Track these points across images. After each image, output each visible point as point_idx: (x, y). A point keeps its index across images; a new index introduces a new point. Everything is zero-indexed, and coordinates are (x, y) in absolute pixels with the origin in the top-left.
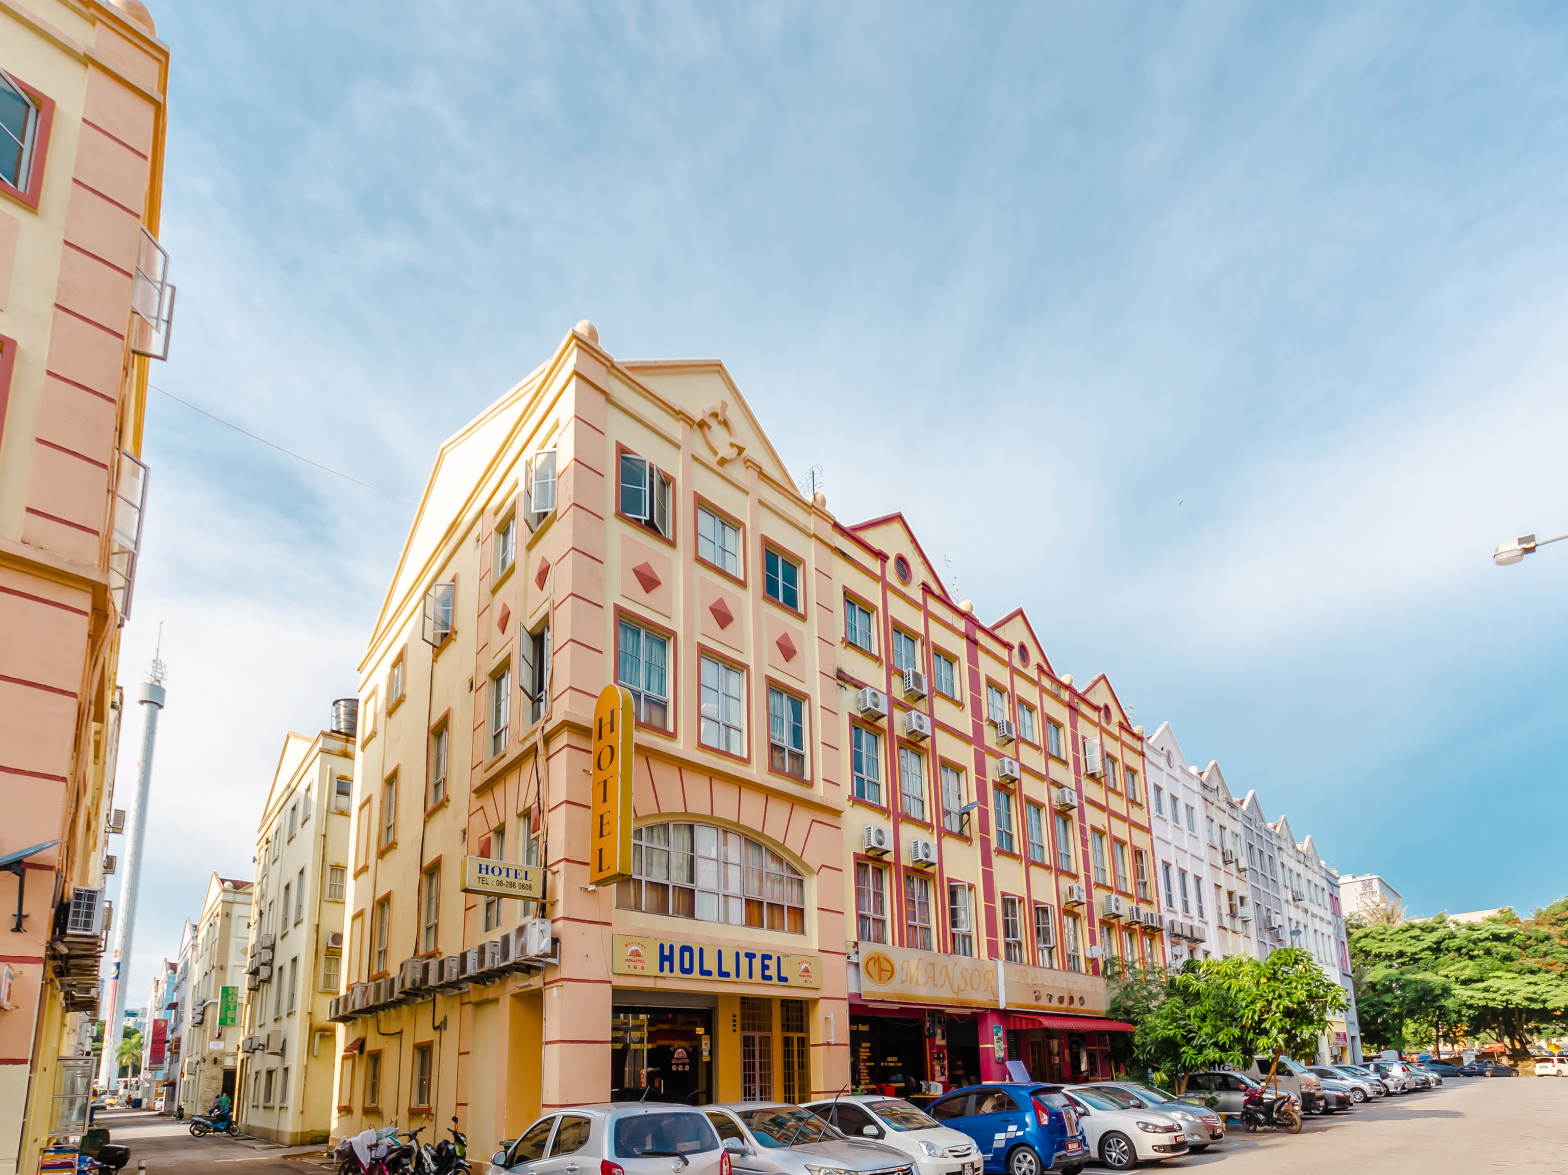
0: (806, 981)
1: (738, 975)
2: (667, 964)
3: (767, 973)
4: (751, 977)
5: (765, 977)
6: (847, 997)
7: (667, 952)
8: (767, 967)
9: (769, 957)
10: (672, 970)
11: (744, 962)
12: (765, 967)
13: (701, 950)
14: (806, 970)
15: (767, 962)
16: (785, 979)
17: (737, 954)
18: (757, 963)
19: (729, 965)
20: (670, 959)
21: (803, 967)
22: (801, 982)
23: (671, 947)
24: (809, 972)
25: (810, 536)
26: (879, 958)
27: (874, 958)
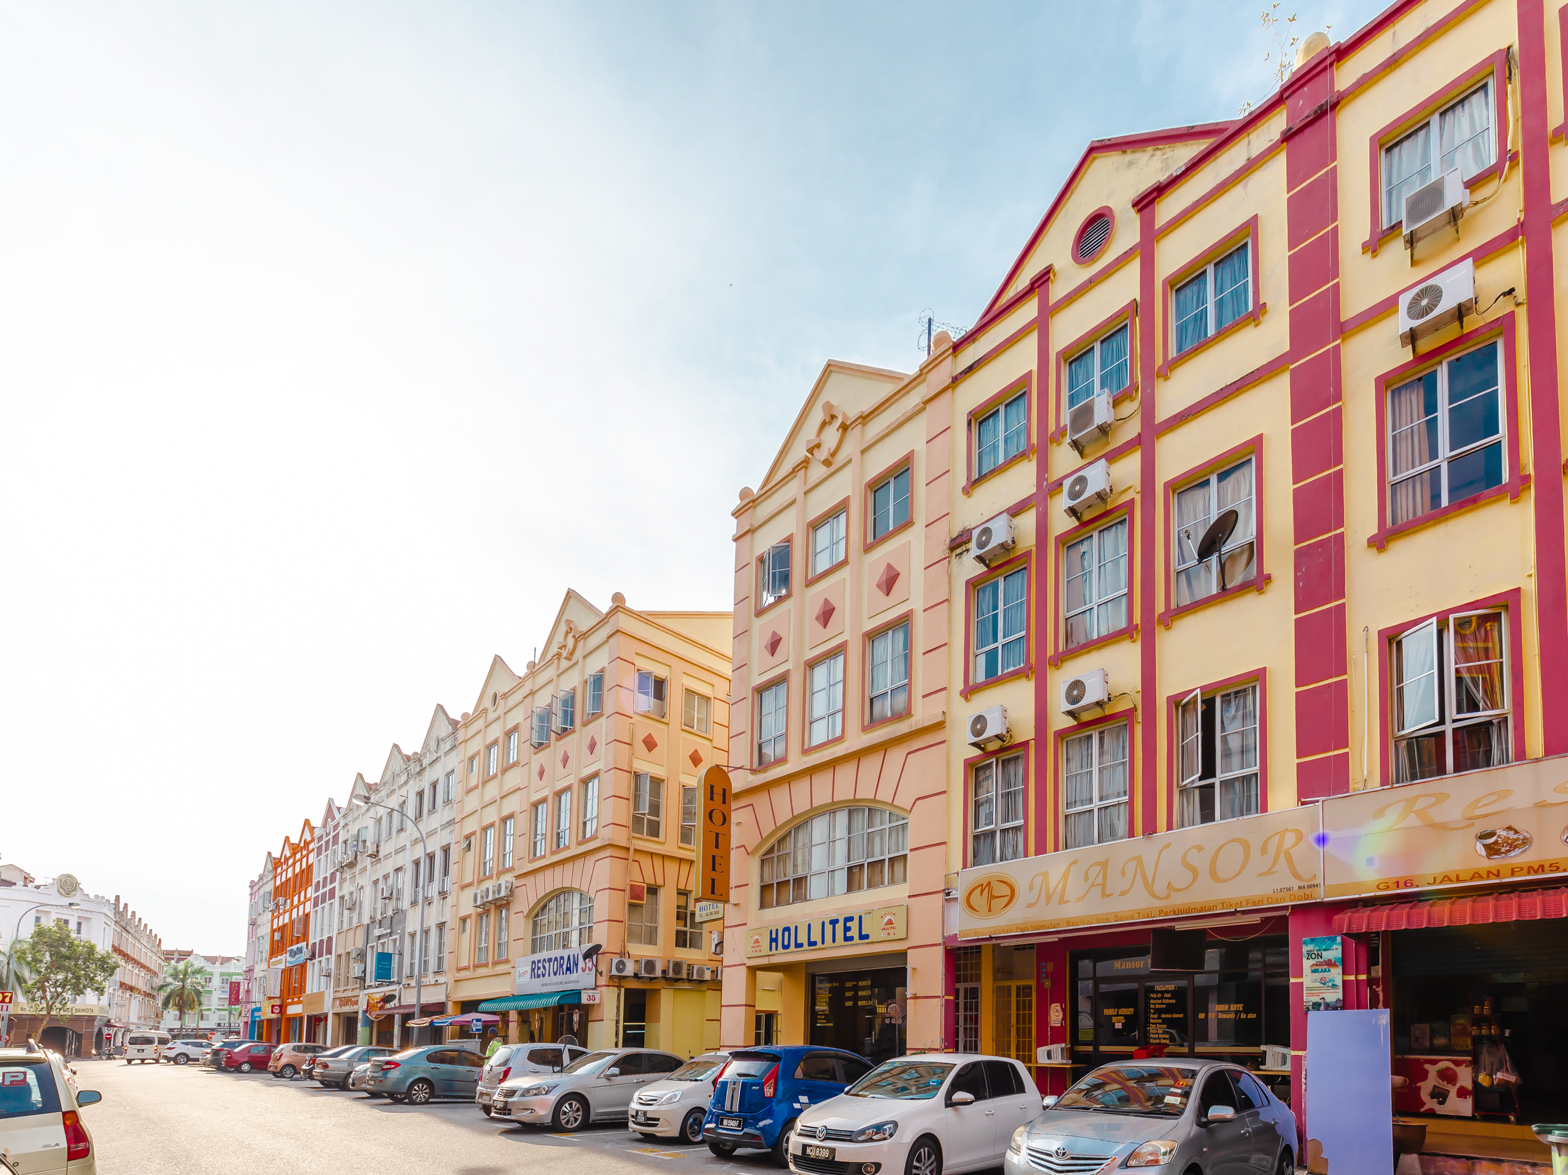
0: (889, 934)
1: (823, 943)
2: (774, 944)
3: (849, 934)
4: (834, 941)
5: (847, 939)
6: (942, 941)
7: (774, 934)
8: (849, 929)
9: (851, 919)
10: (777, 949)
11: (829, 928)
12: (847, 929)
13: (796, 927)
14: (890, 922)
15: (849, 924)
16: (867, 937)
17: (823, 923)
18: (840, 927)
19: (816, 936)
20: (776, 939)
21: (886, 920)
22: (883, 936)
23: (777, 931)
24: (893, 924)
25: (924, 409)
26: (989, 883)
27: (982, 885)
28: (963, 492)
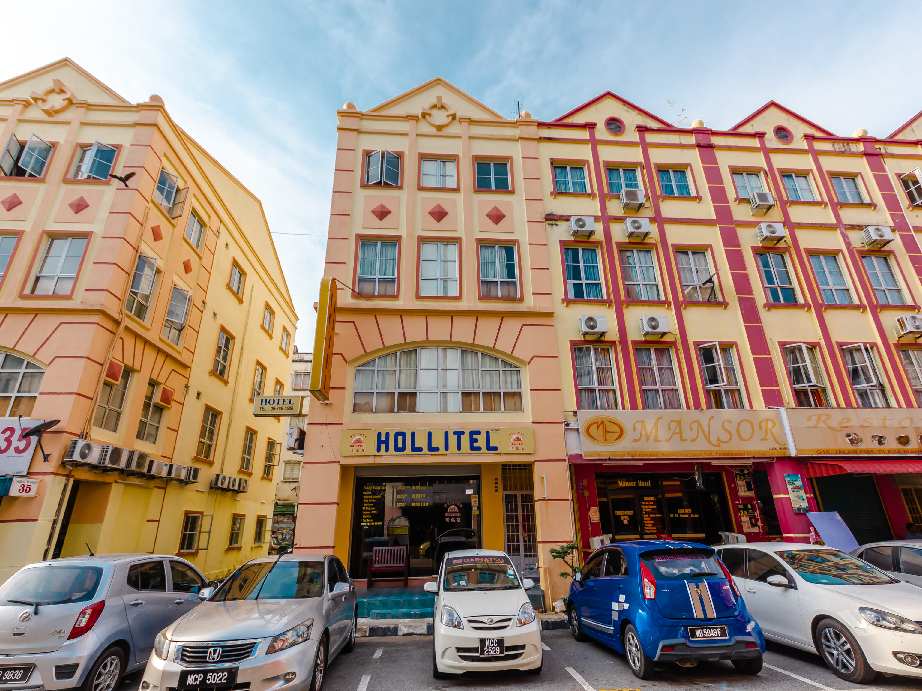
0: (517, 448)
1: (447, 448)
2: (383, 447)
3: (475, 445)
4: (459, 448)
5: (472, 448)
6: (566, 458)
7: (383, 438)
8: (476, 441)
9: (479, 433)
10: (387, 450)
11: (453, 439)
12: (473, 441)
13: (413, 434)
14: (518, 439)
15: (475, 437)
16: (496, 448)
17: (446, 434)
18: (465, 440)
19: (438, 441)
20: (386, 442)
21: (514, 437)
22: (512, 449)
23: (387, 434)
24: (520, 441)
25: (517, 140)
26: (602, 422)
27: (597, 422)
28: (551, 196)
